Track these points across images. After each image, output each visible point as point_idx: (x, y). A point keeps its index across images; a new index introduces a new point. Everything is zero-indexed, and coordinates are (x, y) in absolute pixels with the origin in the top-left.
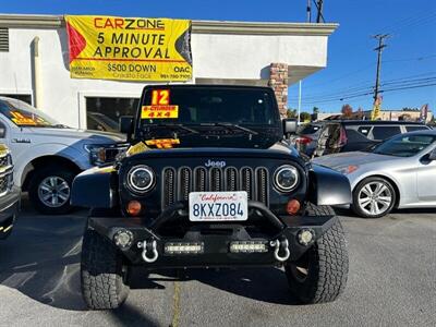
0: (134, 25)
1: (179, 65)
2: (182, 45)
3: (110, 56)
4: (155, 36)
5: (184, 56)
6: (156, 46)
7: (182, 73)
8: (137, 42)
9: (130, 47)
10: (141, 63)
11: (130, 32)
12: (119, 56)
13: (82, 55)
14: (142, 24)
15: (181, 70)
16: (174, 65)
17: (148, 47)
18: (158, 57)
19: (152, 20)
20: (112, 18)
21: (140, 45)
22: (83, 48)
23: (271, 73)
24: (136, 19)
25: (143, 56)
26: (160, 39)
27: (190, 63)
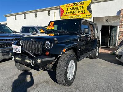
0: (76, 5)
1: (88, 14)
2: (89, 8)
3: (69, 14)
4: (81, 7)
5: (89, 11)
6: (81, 10)
7: (89, 16)
9: (74, 11)
10: (77, 15)
11: (74, 7)
12: (71, 14)
13: (63, 15)
14: (77, 4)
16: (87, 14)
17: (79, 10)
18: (82, 13)
19: (80, 2)
20: (70, 4)
21: (77, 10)
22: (63, 13)
23: (120, 13)
24: (76, 3)
25: (78, 13)
26: (83, 7)
27: (91, 13)
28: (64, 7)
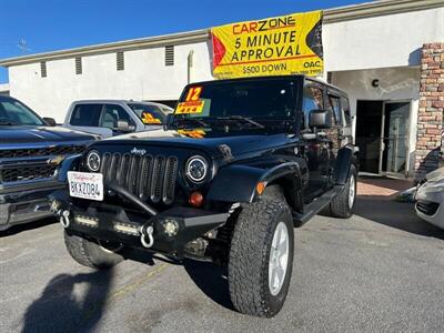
0: (267, 26)
1: (309, 60)
2: (314, 40)
3: (245, 59)
4: (286, 33)
5: (314, 50)
6: (288, 44)
7: (313, 68)
8: (269, 43)
9: (263, 48)
10: (272, 63)
11: (263, 34)
12: (253, 58)
13: (223, 61)
14: (273, 23)
15: (312, 65)
16: (304, 60)
17: (280, 46)
18: (289, 55)
19: (282, 18)
20: (247, 23)
21: (273, 46)
22: (224, 54)
24: (268, 20)
25: (275, 56)
26: (292, 36)
27: (321, 57)
28: (224, 32)
